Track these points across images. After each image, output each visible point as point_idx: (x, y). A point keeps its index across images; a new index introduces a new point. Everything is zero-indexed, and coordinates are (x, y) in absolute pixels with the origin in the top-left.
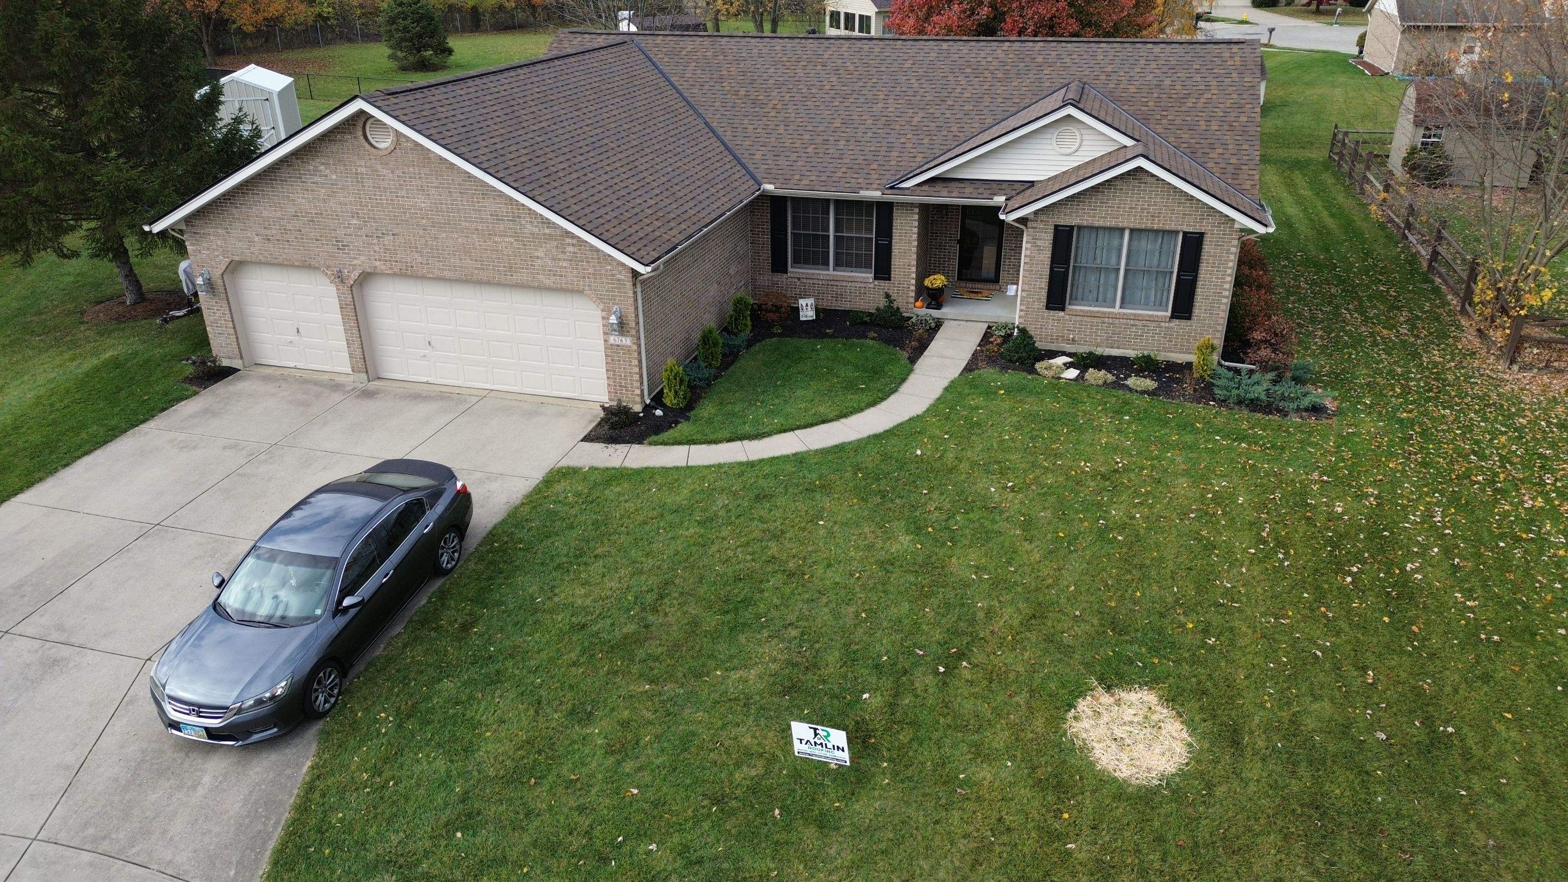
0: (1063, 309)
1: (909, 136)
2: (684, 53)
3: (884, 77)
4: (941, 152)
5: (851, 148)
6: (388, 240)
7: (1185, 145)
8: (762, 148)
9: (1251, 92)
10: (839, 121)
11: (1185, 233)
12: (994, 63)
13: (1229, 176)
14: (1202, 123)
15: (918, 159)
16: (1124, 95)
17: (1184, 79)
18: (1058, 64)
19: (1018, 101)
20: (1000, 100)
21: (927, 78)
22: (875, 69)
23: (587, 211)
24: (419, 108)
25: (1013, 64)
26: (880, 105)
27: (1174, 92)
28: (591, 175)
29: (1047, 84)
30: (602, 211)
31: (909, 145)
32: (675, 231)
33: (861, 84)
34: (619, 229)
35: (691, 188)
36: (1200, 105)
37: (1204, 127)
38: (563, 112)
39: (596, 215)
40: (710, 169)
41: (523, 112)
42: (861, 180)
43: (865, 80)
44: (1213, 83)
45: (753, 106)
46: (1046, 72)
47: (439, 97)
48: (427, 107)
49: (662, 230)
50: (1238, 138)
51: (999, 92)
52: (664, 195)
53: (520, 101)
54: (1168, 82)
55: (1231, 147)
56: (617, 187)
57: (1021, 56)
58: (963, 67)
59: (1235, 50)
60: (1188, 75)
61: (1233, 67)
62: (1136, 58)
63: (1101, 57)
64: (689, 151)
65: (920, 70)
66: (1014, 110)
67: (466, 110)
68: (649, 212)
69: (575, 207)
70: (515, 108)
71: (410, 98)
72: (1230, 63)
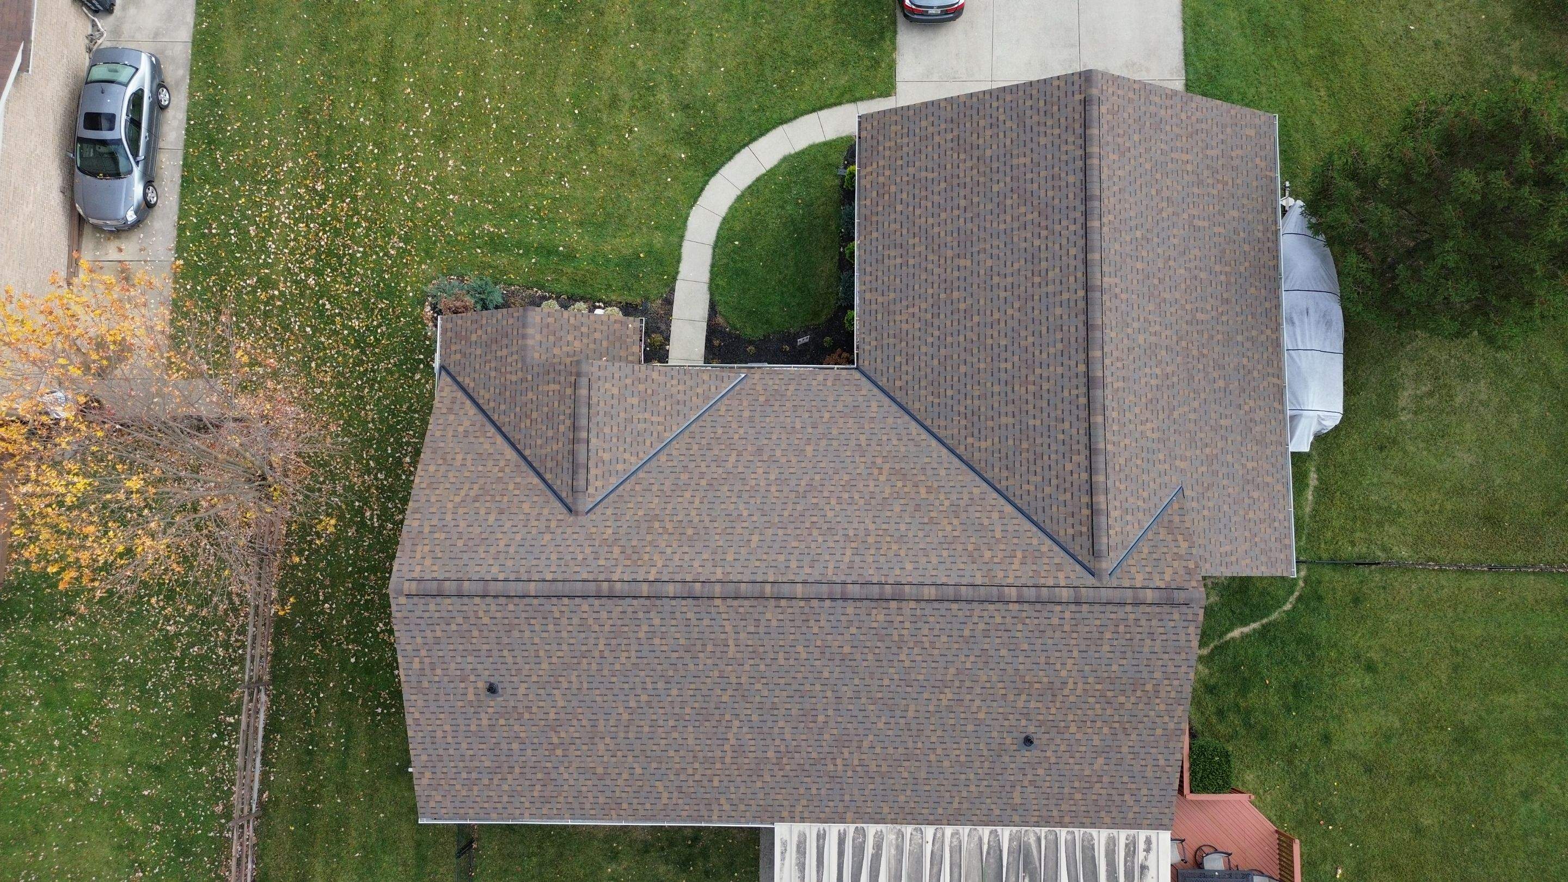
1: (736, 436)
4: (703, 418)
14: (469, 463)
15: (723, 409)
16: (535, 499)
17: (476, 524)
19: (638, 488)
20: (655, 488)
21: (731, 518)
22: (789, 532)
23: (917, 131)
24: (1063, 109)
25: (644, 543)
26: (772, 477)
27: (488, 505)
28: (943, 185)
29: (609, 512)
30: (911, 145)
31: (734, 425)
32: (869, 186)
33: (799, 508)
34: (893, 135)
35: (892, 277)
36: (466, 486)
37: (469, 457)
38: (1016, 266)
39: (911, 133)
40: (897, 341)
41: (1029, 217)
42: (771, 383)
43: (796, 514)
44: (449, 517)
45: (903, 471)
46: (610, 531)
47: (1071, 147)
48: (1063, 120)
49: (875, 174)
50: (442, 445)
51: (656, 500)
52: (898, 233)
53: (1044, 233)
54: (492, 518)
55: (451, 434)
56: (923, 193)
57: (635, 557)
58: (696, 537)
59: (418, 568)
60: (470, 529)
61: (426, 542)
62: (518, 558)
63: (554, 557)
64: (924, 349)
65: (740, 531)
66: (641, 474)
67: (1049, 157)
68: (893, 188)
69: (924, 124)
70: (1036, 214)
71: (1077, 116)
72: (427, 549)
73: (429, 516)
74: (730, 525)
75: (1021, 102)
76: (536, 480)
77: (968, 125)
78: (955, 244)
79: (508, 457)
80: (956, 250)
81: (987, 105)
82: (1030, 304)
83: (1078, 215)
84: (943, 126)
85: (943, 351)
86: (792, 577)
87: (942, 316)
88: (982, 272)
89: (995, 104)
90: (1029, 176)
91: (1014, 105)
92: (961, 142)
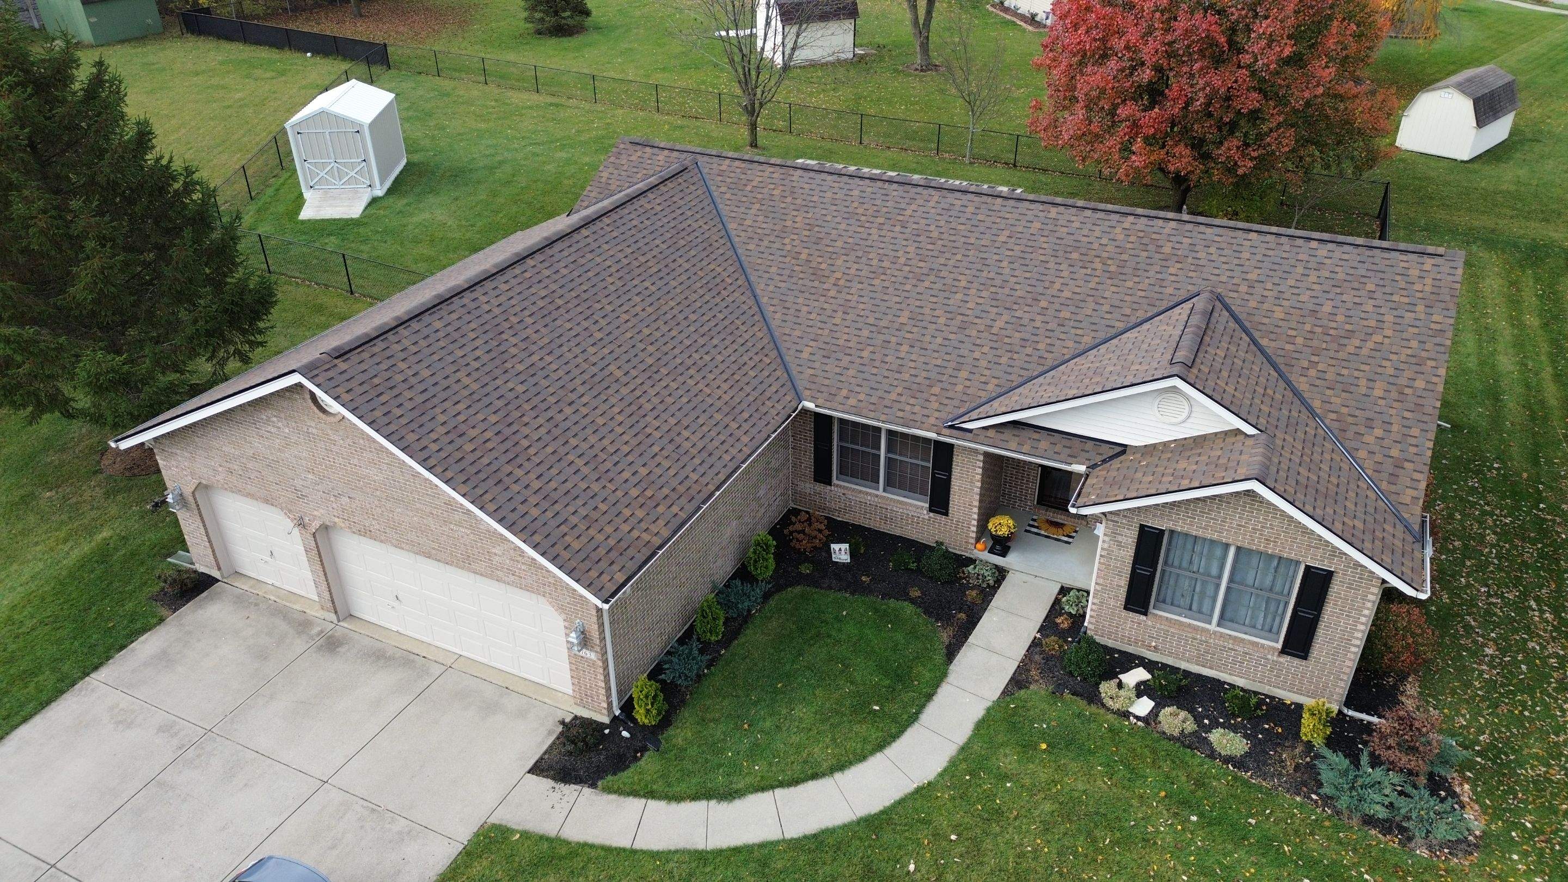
0: (1145, 614)
1: (985, 350)
2: (749, 188)
3: (971, 253)
4: (1020, 380)
5: (913, 357)
6: (345, 500)
7: (1334, 416)
8: (812, 343)
9: (1438, 340)
10: (906, 314)
11: (1308, 568)
12: (1108, 248)
13: (1385, 476)
14: (1363, 382)
15: (990, 387)
16: (1266, 321)
17: (1350, 305)
18: (1190, 260)
19: (1128, 311)
20: (1106, 308)
21: (1023, 262)
22: (963, 240)
23: (549, 514)
24: (372, 372)
25: (1132, 252)
26: (959, 296)
27: (1334, 325)
28: (573, 442)
29: (1170, 290)
30: (571, 509)
31: (983, 363)
32: (661, 522)
33: (942, 261)
34: (584, 539)
35: (705, 428)
36: (1365, 351)
37: (1363, 390)
38: (568, 326)
39: (560, 519)
40: (741, 384)
41: (514, 340)
42: (917, 409)
43: (947, 255)
44: (1389, 318)
45: (813, 278)
46: (1172, 270)
47: (406, 343)
48: (384, 366)
49: (643, 525)
50: (1407, 414)
51: (1107, 294)
52: (665, 453)
53: (514, 320)
54: (1327, 308)
55: (1395, 428)
56: (603, 456)
57: (1145, 241)
58: (1069, 249)
59: (1427, 267)
60: (1357, 300)
61: (1420, 295)
62: (1292, 262)
63: (1246, 255)
64: (720, 358)
65: (1017, 248)
66: (1121, 326)
67: (436, 357)
68: (634, 492)
69: (535, 512)
70: (504, 336)
71: (366, 355)
72: (1418, 287)
73: (1418, 323)
74: (1026, 256)
75: (404, 421)
76: (1264, 342)
77: (485, 461)
78: (610, 391)
79: (1303, 379)
80: (615, 387)
81: (443, 454)
82: (585, 296)
83: (465, 301)
84: (516, 488)
85: (701, 341)
86: (977, 199)
87: (678, 361)
88: (606, 351)
89: (434, 447)
90: (476, 365)
91: (414, 426)
92: (511, 455)
